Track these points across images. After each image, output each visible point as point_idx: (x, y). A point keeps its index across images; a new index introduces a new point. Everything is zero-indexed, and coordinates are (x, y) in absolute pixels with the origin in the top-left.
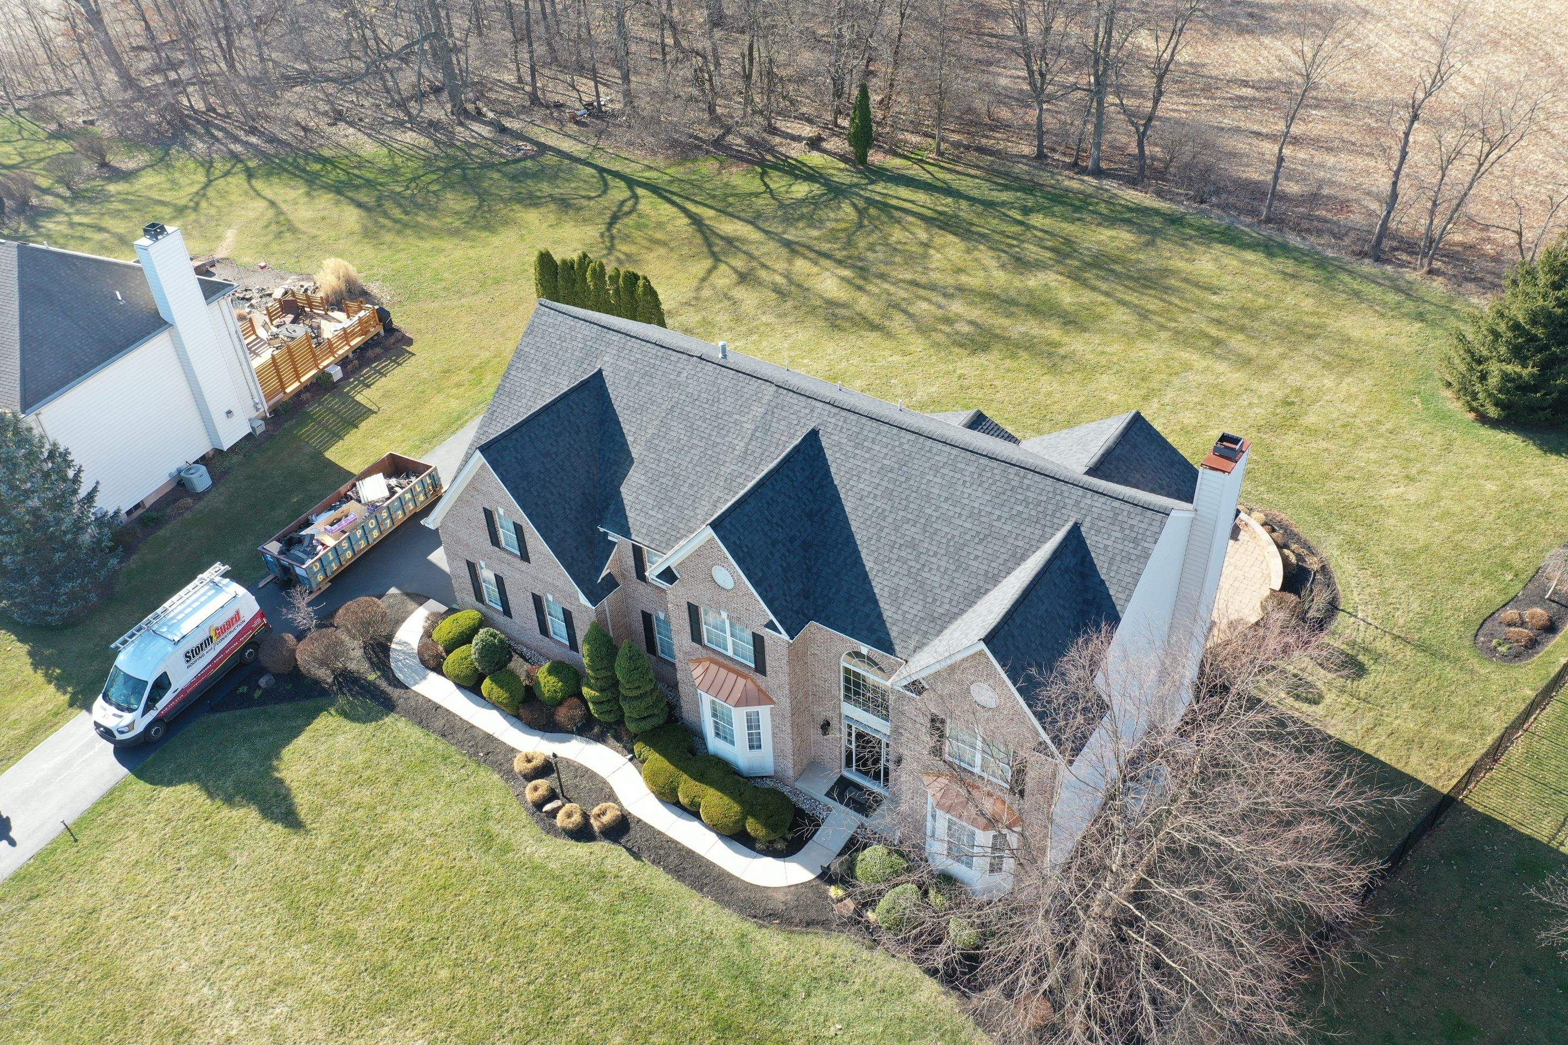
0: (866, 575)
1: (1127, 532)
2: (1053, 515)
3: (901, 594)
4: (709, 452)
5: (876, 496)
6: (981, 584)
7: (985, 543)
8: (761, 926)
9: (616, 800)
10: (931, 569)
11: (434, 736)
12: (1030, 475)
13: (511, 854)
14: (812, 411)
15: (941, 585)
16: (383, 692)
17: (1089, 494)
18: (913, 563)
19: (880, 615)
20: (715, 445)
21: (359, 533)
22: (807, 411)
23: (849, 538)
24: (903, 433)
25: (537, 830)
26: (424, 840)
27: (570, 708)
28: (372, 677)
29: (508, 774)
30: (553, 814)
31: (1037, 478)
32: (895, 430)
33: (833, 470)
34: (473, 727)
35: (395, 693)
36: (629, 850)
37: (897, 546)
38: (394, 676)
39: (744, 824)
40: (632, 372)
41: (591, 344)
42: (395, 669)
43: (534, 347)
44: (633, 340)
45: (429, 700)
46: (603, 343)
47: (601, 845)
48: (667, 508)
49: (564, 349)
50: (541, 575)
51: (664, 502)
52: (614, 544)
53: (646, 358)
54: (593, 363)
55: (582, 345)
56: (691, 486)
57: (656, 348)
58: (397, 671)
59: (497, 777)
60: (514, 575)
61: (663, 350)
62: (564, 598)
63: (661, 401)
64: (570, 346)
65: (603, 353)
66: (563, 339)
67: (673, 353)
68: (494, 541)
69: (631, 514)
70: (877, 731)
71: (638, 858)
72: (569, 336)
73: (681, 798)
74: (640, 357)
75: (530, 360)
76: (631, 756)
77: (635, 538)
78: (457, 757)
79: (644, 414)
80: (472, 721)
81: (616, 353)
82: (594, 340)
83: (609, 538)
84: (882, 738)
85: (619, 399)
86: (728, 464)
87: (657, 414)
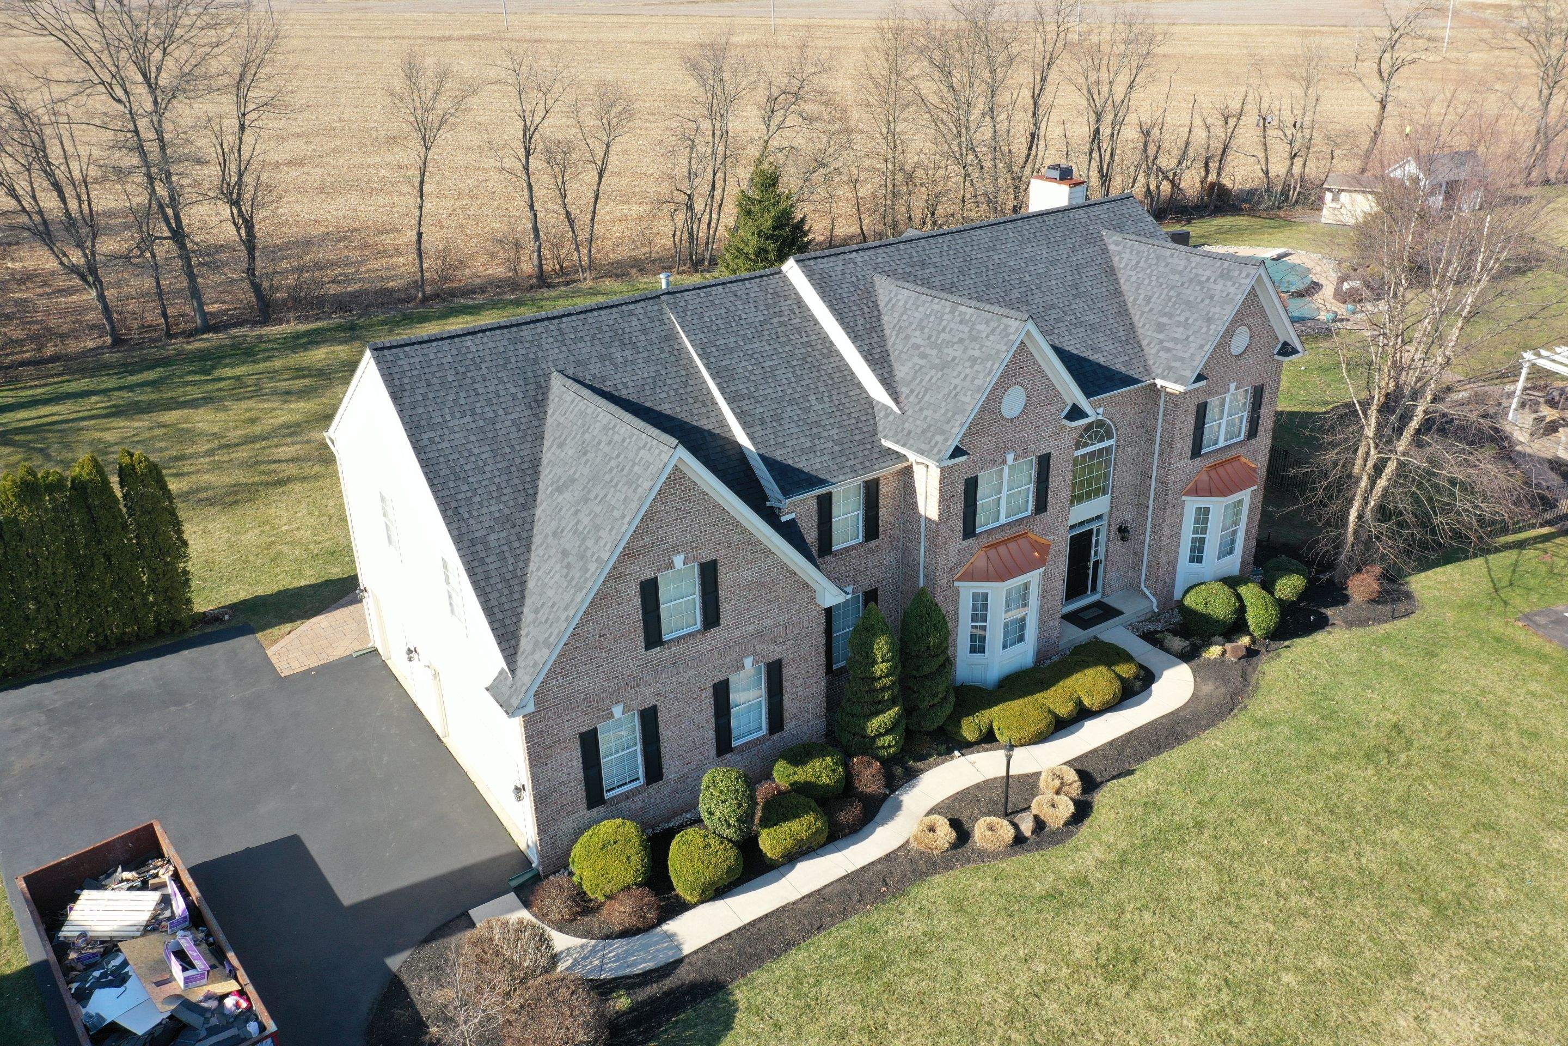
2: (1089, 233)
3: (1090, 342)
6: (1116, 300)
8: (1245, 708)
9: (1037, 775)
14: (855, 263)
15: (1100, 318)
18: (1068, 318)
19: (1099, 365)
22: (851, 266)
27: (865, 768)
28: (621, 1005)
29: (937, 863)
36: (1115, 778)
37: (1043, 314)
38: (638, 976)
39: (1119, 677)
40: (604, 352)
41: (511, 354)
42: (620, 973)
43: (429, 402)
44: (565, 319)
45: (729, 935)
46: (527, 345)
47: (1101, 798)
48: (826, 434)
49: (479, 379)
50: (737, 633)
51: (815, 431)
52: (793, 521)
53: (605, 328)
54: (540, 373)
55: (502, 362)
56: (820, 400)
57: (603, 312)
58: (627, 971)
59: (938, 878)
60: (680, 680)
61: (615, 310)
62: (774, 641)
63: (673, 358)
64: (485, 371)
65: (540, 354)
66: (462, 370)
67: (631, 307)
68: (653, 637)
69: (802, 464)
70: (1090, 521)
71: (1131, 773)
72: (469, 362)
73: (1064, 710)
74: (594, 331)
75: (440, 420)
76: (957, 753)
77: (835, 480)
78: (877, 917)
79: (669, 382)
80: (805, 891)
81: (558, 344)
82: (511, 347)
83: (784, 519)
84: (1094, 526)
85: (620, 387)
86: (825, 361)
87: (683, 373)
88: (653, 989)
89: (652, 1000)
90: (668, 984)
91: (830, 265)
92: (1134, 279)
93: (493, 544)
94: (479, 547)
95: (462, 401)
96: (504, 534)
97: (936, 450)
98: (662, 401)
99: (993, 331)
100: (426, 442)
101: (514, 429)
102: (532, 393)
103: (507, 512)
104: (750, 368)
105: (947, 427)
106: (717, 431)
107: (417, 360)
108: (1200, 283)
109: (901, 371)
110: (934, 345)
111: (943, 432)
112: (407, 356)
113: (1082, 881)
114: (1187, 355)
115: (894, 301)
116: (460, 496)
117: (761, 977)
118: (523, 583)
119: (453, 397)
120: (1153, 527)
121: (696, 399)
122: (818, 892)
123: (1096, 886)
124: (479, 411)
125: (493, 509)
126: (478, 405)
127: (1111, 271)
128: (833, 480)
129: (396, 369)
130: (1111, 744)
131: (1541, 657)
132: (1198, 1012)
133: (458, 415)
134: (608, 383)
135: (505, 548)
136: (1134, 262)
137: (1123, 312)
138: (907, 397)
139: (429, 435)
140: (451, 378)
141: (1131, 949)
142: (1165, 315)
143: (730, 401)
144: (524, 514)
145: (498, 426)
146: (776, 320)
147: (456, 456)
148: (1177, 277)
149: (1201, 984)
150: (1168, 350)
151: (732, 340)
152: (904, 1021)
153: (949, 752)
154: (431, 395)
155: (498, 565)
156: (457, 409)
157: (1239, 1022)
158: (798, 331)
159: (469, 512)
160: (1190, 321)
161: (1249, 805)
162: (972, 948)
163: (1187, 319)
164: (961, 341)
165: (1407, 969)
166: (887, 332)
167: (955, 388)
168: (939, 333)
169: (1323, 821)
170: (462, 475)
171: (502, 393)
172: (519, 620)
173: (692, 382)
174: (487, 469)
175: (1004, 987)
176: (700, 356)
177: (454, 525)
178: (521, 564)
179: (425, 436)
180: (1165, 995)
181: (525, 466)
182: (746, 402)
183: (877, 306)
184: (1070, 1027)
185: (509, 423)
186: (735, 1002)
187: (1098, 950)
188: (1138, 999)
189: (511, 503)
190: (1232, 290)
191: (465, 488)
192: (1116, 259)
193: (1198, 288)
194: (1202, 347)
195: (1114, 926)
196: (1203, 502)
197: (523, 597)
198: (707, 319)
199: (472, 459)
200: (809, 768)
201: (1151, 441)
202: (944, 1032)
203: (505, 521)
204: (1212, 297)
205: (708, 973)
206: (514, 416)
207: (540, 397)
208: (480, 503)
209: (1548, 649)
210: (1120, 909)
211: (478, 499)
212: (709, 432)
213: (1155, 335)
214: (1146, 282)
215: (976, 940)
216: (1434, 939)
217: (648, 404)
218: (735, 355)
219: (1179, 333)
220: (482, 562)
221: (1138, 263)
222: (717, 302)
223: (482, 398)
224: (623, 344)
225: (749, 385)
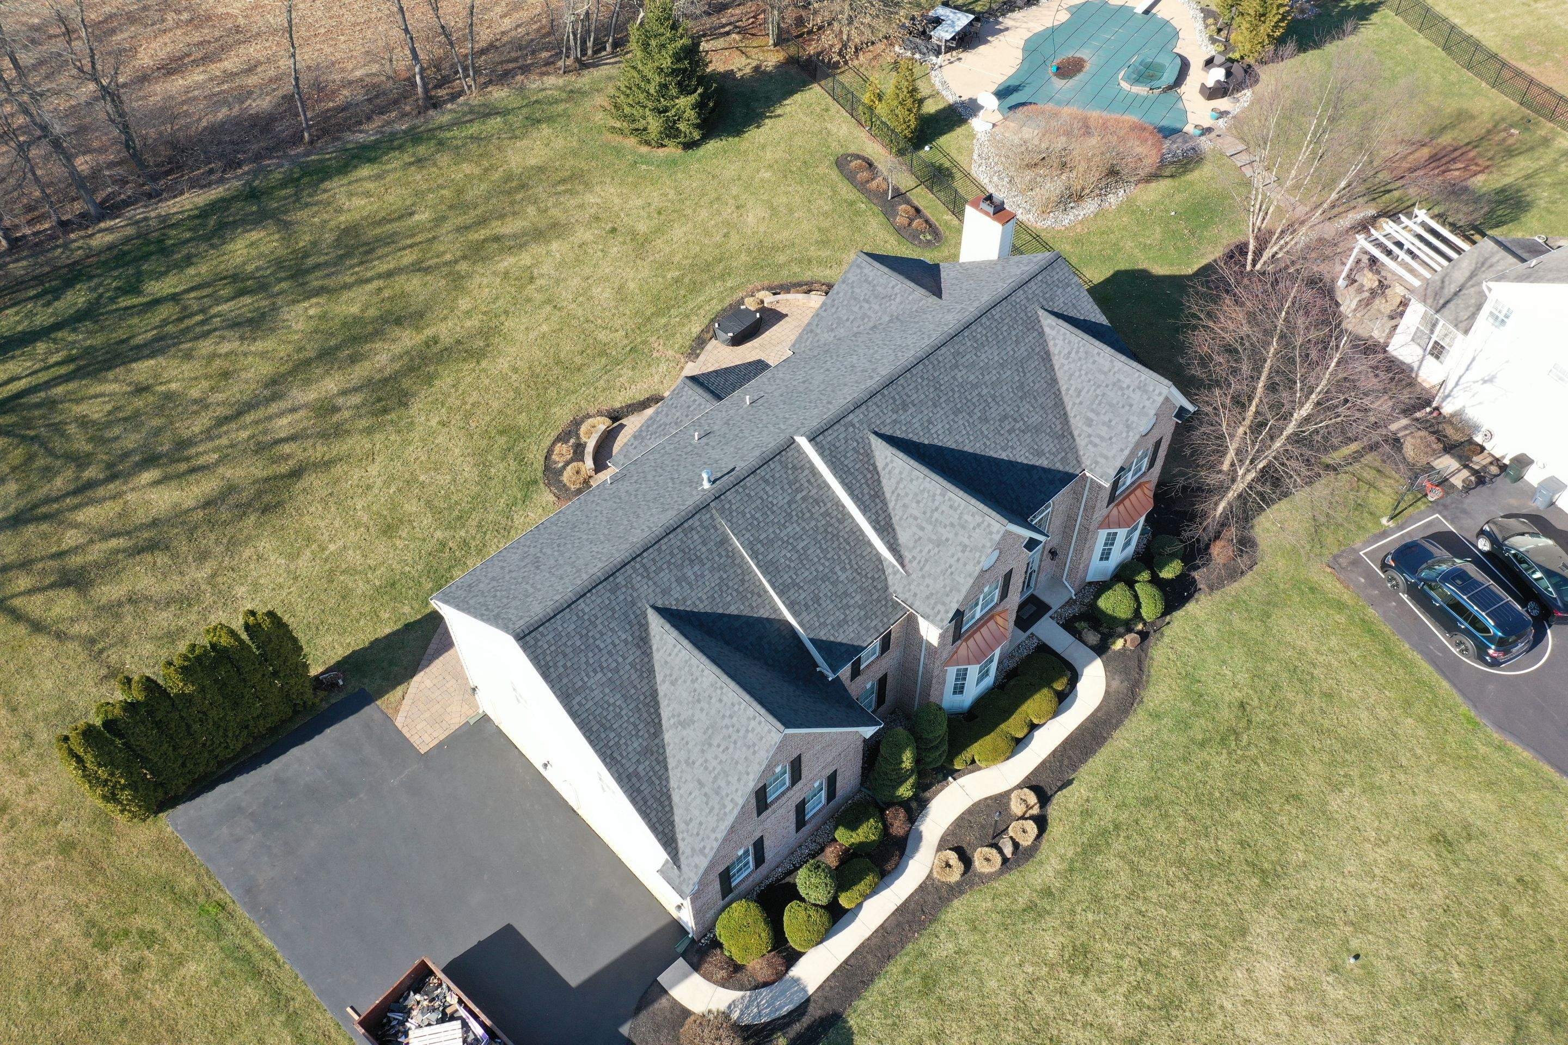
0: (1010, 462)
2: (1027, 318)
3: (1035, 447)
4: (820, 537)
5: (953, 421)
6: (1052, 391)
8: (1141, 701)
9: (1007, 794)
10: (1027, 416)
11: (888, 967)
13: (1053, 890)
14: (853, 426)
15: (1041, 417)
16: (809, 1028)
17: (1025, 287)
18: (1017, 426)
19: (1043, 469)
20: (816, 529)
22: (851, 429)
23: (975, 457)
24: (914, 371)
25: (1030, 866)
27: (896, 818)
29: (955, 890)
30: (1016, 847)
31: (998, 309)
32: (908, 375)
33: (915, 439)
35: (812, 1014)
36: (1060, 789)
37: (999, 428)
38: (784, 1017)
40: (679, 574)
41: (614, 603)
42: (774, 1016)
43: (569, 671)
44: (645, 554)
45: (833, 974)
46: (624, 590)
47: (1053, 811)
48: (852, 602)
49: (598, 636)
51: (845, 601)
53: (676, 551)
54: (638, 612)
55: (610, 613)
56: (843, 569)
57: (671, 536)
58: (777, 1014)
59: (956, 903)
60: (777, 815)
61: (679, 530)
62: (833, 764)
63: (730, 561)
64: (600, 627)
65: (635, 594)
66: (584, 632)
67: (690, 522)
68: (762, 809)
69: (841, 638)
71: (1070, 782)
72: (587, 623)
73: (1021, 734)
74: (668, 557)
75: (580, 683)
76: (950, 779)
78: (923, 943)
79: (731, 584)
80: (874, 928)
81: (645, 580)
82: (613, 597)
83: (830, 678)
85: (698, 602)
86: (841, 527)
87: (739, 571)
88: (797, 1027)
89: (800, 1036)
90: (806, 1021)
91: (836, 434)
92: (1066, 368)
93: (642, 774)
94: (634, 780)
95: (591, 661)
96: (647, 763)
97: (939, 618)
98: (729, 604)
99: (979, 525)
100: (577, 707)
101: (633, 671)
102: (637, 634)
103: (645, 744)
104: (789, 555)
105: (947, 600)
106: (773, 616)
107: (550, 637)
108: (1121, 388)
109: (904, 537)
110: (929, 521)
111: (944, 604)
112: (543, 635)
113: (1047, 892)
114: (1110, 454)
115: (890, 466)
116: (611, 743)
117: (862, 1005)
118: (669, 798)
119: (584, 659)
120: (1075, 550)
121: (752, 593)
122: (882, 926)
123: (1057, 894)
124: (605, 665)
125: (635, 745)
126: (603, 659)
127: (1047, 357)
128: (865, 645)
129: (539, 651)
130: (1054, 753)
131: (1340, 606)
132: (1123, 989)
133: (592, 674)
134: (689, 603)
135: (651, 773)
136: (1066, 351)
137: (1059, 404)
138: (910, 562)
139: (578, 699)
140: (579, 643)
141: (1082, 945)
142: (1093, 411)
143: (781, 594)
144: (657, 741)
145: (622, 673)
146: (799, 496)
147: (599, 710)
148: (1102, 377)
149: (1125, 966)
150: (1095, 445)
151: (771, 530)
152: (954, 1025)
153: (945, 778)
154: (569, 664)
155: (649, 789)
156: (590, 669)
157: (1148, 992)
158: (817, 502)
159: (621, 754)
160: (1113, 423)
161: (1147, 802)
162: (986, 960)
163: (1110, 421)
164: (952, 525)
165: (1244, 932)
166: (888, 495)
167: (950, 567)
168: (933, 511)
169: (1193, 811)
170: (608, 725)
171: (617, 642)
172: (674, 827)
173: (747, 578)
174: (623, 713)
175: (1009, 989)
176: (750, 556)
177: (614, 769)
178: (664, 783)
179: (574, 702)
180: (1105, 978)
181: (647, 701)
182: (792, 591)
183: (875, 468)
184: (1052, 1014)
185: (628, 667)
186: (850, 1028)
187: (1062, 950)
188: (1090, 985)
189: (646, 735)
190: (1147, 403)
191: (612, 735)
192: (1051, 344)
193: (1120, 393)
194: (1122, 450)
195: (1071, 928)
196: (1112, 531)
197: (672, 808)
198: (748, 516)
199: (611, 708)
200: (860, 831)
201: (1079, 501)
202: (979, 1030)
203: (646, 751)
204: (1131, 406)
205: (829, 1008)
206: (630, 659)
207: (644, 635)
208: (625, 743)
209: (1346, 597)
210: (1073, 912)
211: (623, 741)
212: (767, 619)
213: (1085, 428)
214: (1077, 374)
215: (988, 953)
216: (1259, 905)
217: (720, 611)
218: (776, 545)
219: (1104, 431)
220: (639, 791)
221: (1069, 353)
222: (753, 494)
223: (604, 652)
224: (692, 561)
225: (791, 573)
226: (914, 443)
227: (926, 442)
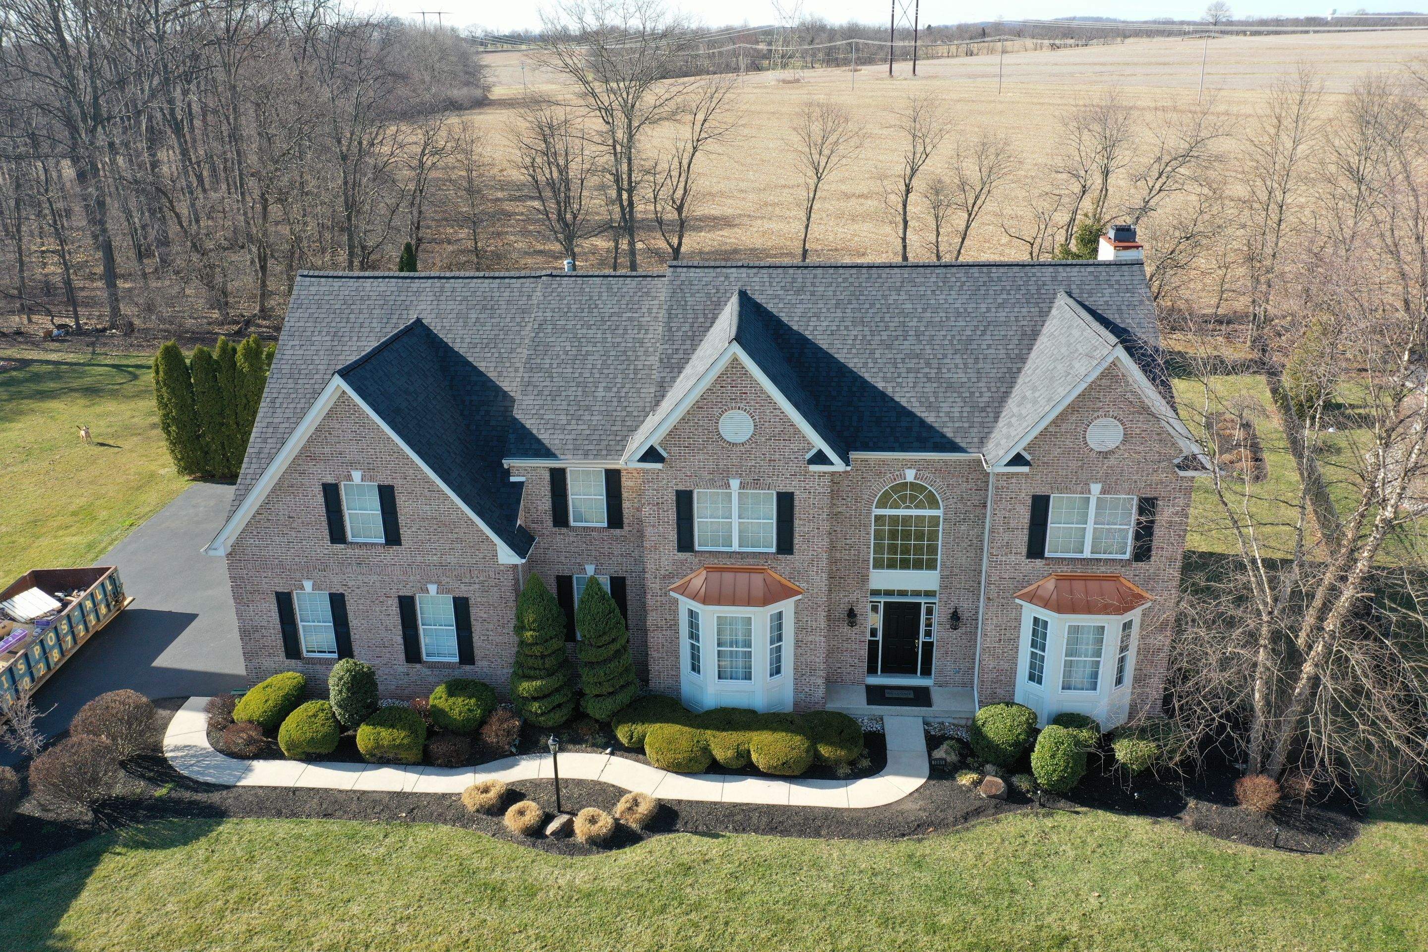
0: (883, 395)
1: (1116, 287)
2: (1039, 293)
3: (932, 399)
5: (846, 327)
6: (1010, 365)
7: (989, 333)
10: (949, 370)
11: (314, 821)
12: (994, 269)
13: (541, 895)
14: (727, 277)
15: (969, 378)
16: (191, 803)
17: (1060, 267)
18: (927, 370)
20: (616, 345)
21: (37, 650)
22: (722, 279)
23: (842, 370)
24: (841, 271)
25: (554, 858)
26: (394, 931)
27: (501, 721)
28: (161, 792)
29: (462, 818)
30: (567, 831)
32: (831, 271)
34: (364, 792)
35: (216, 798)
37: (899, 361)
38: (197, 782)
39: (816, 751)
40: (465, 311)
41: (392, 297)
42: (192, 775)
46: (410, 293)
48: (588, 418)
49: (357, 311)
50: (419, 558)
51: (580, 413)
52: (521, 484)
53: (480, 294)
54: (405, 316)
55: (382, 302)
56: (608, 389)
57: (487, 281)
59: (446, 828)
60: (366, 580)
61: (499, 280)
62: (459, 578)
63: (518, 328)
64: (365, 306)
65: (415, 302)
67: (513, 280)
68: (337, 534)
69: (544, 437)
70: (917, 593)
71: (716, 836)
72: (357, 297)
73: (720, 754)
74: (469, 294)
75: (306, 334)
76: (609, 750)
77: (562, 457)
78: (369, 830)
79: (500, 345)
80: (358, 788)
81: (433, 298)
82: (395, 292)
83: (512, 479)
84: (922, 600)
85: (458, 340)
86: (643, 358)
87: (518, 341)
88: (187, 795)
89: (179, 801)
90: (201, 797)
91: (701, 275)
92: (1042, 347)
95: (333, 325)
98: (484, 359)
104: (569, 349)
107: (322, 289)
109: (680, 378)
112: (319, 284)
113: (533, 891)
114: (1014, 434)
117: (249, 825)
121: (512, 364)
126: (343, 329)
134: (451, 336)
140: (338, 306)
142: (1033, 388)
146: (628, 315)
148: (1064, 350)
150: (1010, 425)
160: (1040, 399)
163: (1040, 396)
164: (709, 356)
166: (702, 343)
168: (710, 347)
174: (316, 376)
185: (355, 348)
186: (214, 830)
190: (1082, 370)
191: (289, 387)
196: (1044, 614)
198: (565, 302)
199: (309, 368)
205: (230, 805)
206: (363, 344)
208: (293, 400)
211: (293, 397)
212: (505, 393)
213: (1014, 408)
214: (1047, 351)
219: (1027, 409)
222: (587, 290)
223: (349, 325)
224: (484, 308)
225: (555, 362)
226: (779, 321)
227: (795, 328)
